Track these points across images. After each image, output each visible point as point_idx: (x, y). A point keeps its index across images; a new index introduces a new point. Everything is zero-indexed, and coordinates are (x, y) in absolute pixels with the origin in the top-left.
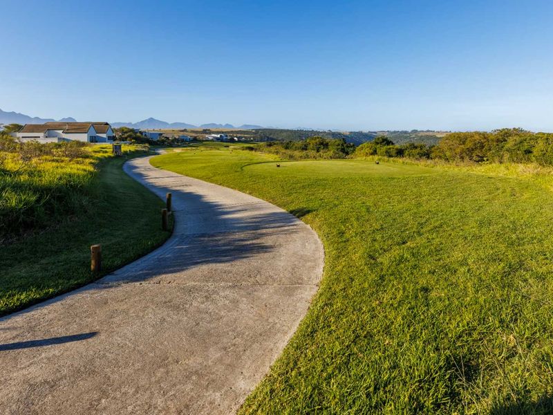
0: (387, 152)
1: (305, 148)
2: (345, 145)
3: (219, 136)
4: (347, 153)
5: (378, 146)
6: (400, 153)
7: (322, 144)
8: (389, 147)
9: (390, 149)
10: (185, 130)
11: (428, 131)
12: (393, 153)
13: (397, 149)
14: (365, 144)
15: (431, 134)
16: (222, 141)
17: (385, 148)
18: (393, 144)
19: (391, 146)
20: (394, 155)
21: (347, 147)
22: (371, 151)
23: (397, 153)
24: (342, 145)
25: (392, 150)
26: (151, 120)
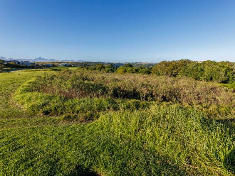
0: (131, 71)
1: (95, 69)
2: (112, 67)
3: (64, 64)
4: (113, 71)
5: (127, 68)
6: (137, 71)
7: (102, 67)
8: (132, 68)
9: (132, 69)
10: (54, 62)
11: (140, 63)
12: (134, 71)
13: (135, 69)
14: (121, 67)
15: (141, 64)
16: (66, 66)
17: (130, 69)
18: (133, 67)
19: (133, 68)
20: (134, 72)
21: (114, 68)
22: (124, 70)
23: (136, 71)
24: (111, 67)
25: (133, 69)
26: (40, 58)
